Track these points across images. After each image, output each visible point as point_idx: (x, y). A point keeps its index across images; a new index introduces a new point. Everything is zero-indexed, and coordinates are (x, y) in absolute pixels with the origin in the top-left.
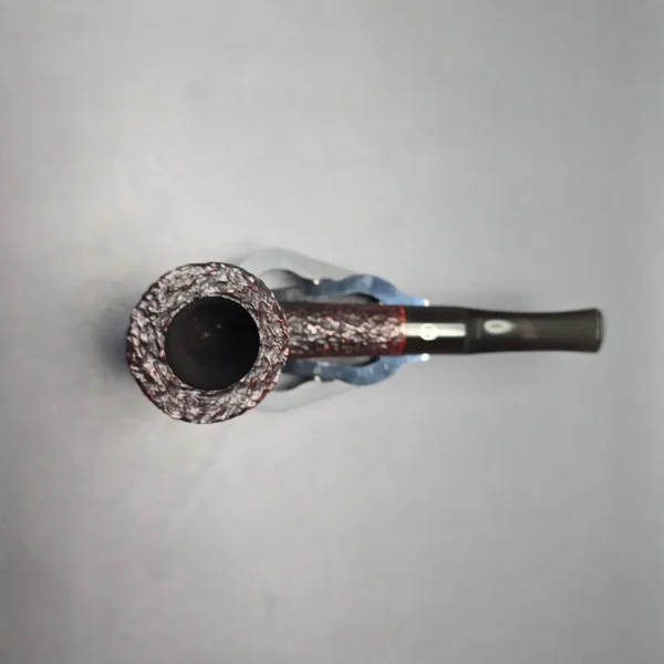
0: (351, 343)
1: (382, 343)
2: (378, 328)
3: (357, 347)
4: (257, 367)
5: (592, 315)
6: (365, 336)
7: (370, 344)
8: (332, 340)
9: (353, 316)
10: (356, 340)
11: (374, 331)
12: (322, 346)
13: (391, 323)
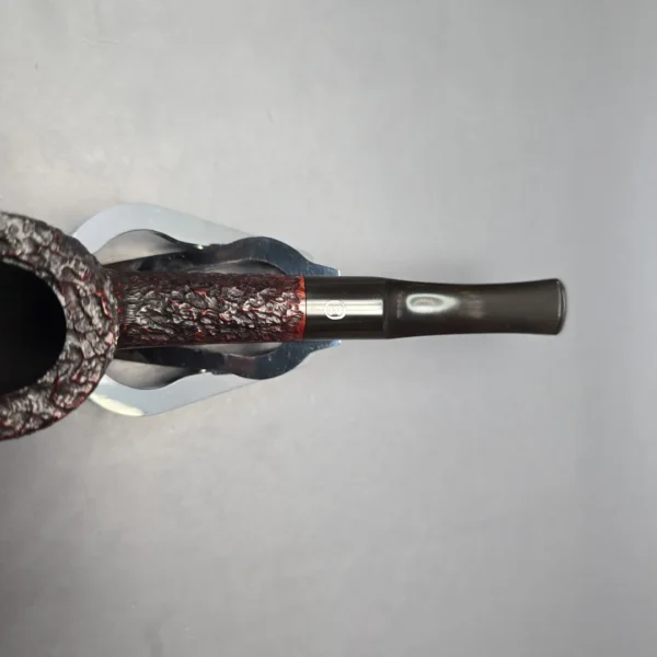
0: (234, 325)
1: (274, 324)
2: (269, 305)
3: (242, 330)
4: (63, 362)
5: (552, 287)
6: (250, 315)
7: (259, 326)
8: (207, 321)
9: (233, 290)
10: (239, 321)
11: (263, 309)
12: (193, 329)
13: (285, 299)
